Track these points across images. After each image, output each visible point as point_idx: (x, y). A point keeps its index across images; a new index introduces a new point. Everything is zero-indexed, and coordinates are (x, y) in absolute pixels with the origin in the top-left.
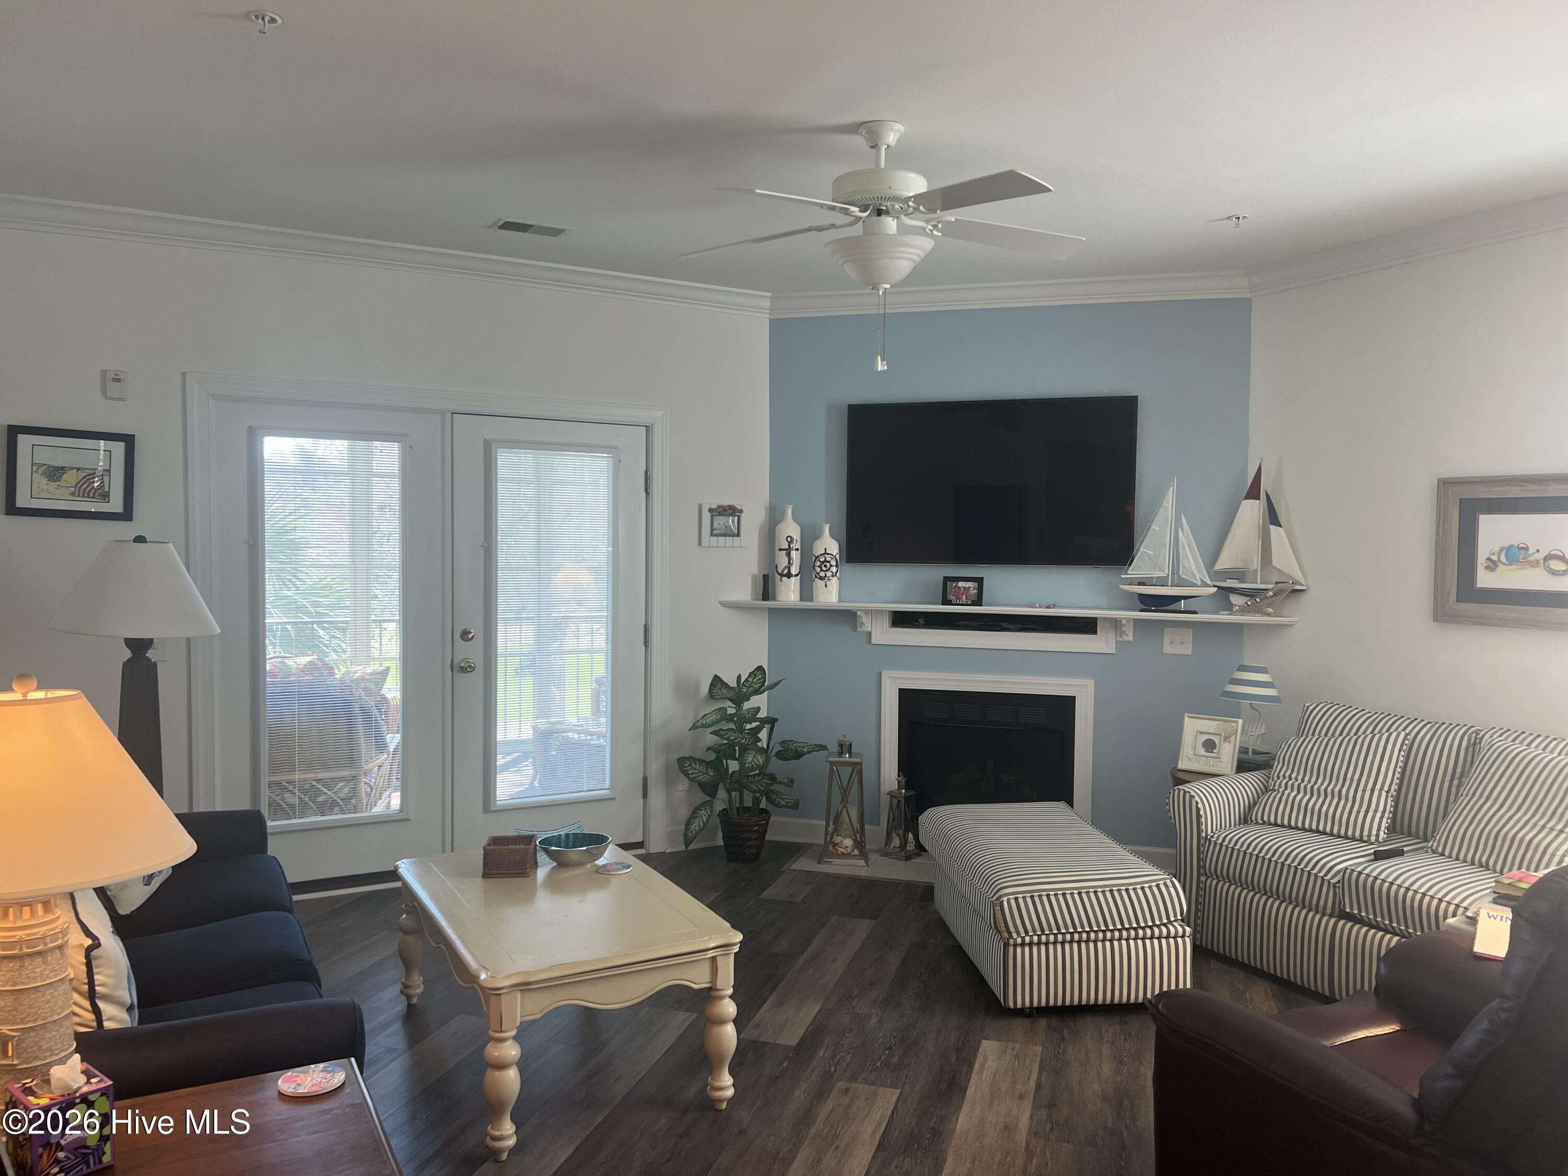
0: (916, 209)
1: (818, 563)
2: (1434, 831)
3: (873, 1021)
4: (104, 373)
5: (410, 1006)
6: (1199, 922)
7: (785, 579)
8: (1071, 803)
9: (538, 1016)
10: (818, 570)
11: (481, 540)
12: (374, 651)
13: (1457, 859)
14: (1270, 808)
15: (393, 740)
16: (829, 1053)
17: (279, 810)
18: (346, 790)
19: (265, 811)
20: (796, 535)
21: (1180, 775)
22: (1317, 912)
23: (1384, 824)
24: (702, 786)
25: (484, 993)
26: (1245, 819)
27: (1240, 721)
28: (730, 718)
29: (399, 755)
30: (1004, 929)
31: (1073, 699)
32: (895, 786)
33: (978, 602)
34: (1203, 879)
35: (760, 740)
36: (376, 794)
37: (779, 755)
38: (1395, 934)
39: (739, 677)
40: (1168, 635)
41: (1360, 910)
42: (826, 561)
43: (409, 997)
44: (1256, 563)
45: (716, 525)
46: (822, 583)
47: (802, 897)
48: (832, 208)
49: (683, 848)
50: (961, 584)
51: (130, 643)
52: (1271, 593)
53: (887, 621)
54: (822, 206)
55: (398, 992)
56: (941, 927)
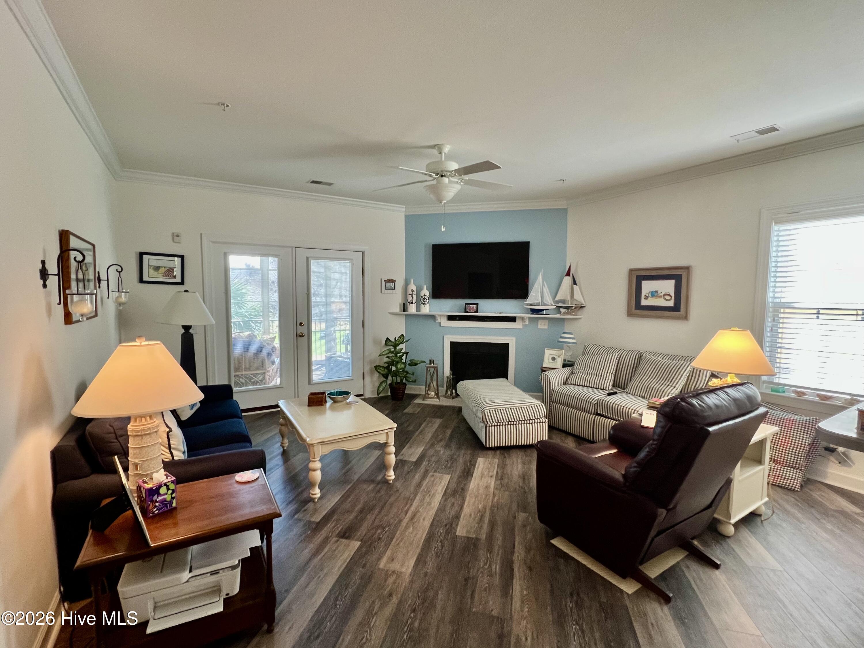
0: (455, 175)
1: (422, 299)
2: (627, 386)
3: (442, 452)
4: (173, 234)
5: (284, 450)
6: (550, 417)
7: (411, 304)
8: (507, 379)
9: (327, 453)
10: (422, 301)
11: (306, 292)
12: (270, 330)
13: (635, 395)
14: (573, 379)
15: (277, 360)
16: (427, 463)
17: (237, 384)
18: (261, 377)
19: (233, 385)
20: (415, 290)
21: (543, 369)
22: (589, 413)
23: (611, 384)
24: (383, 375)
25: (309, 446)
26: (565, 383)
27: (564, 351)
28: (392, 352)
29: (279, 366)
30: (485, 421)
31: (508, 344)
32: (449, 375)
33: (477, 312)
34: (551, 403)
35: (403, 359)
36: (272, 378)
37: (409, 364)
38: (614, 420)
39: (395, 338)
40: (540, 322)
41: (603, 413)
42: (425, 298)
43: (283, 447)
44: (569, 298)
45: (387, 286)
46: (423, 306)
47: (417, 411)
48: (426, 174)
49: (376, 396)
50: (471, 306)
51: (184, 327)
52: (574, 308)
53: (446, 318)
54: (422, 173)
55: (280, 445)
56: (464, 420)
